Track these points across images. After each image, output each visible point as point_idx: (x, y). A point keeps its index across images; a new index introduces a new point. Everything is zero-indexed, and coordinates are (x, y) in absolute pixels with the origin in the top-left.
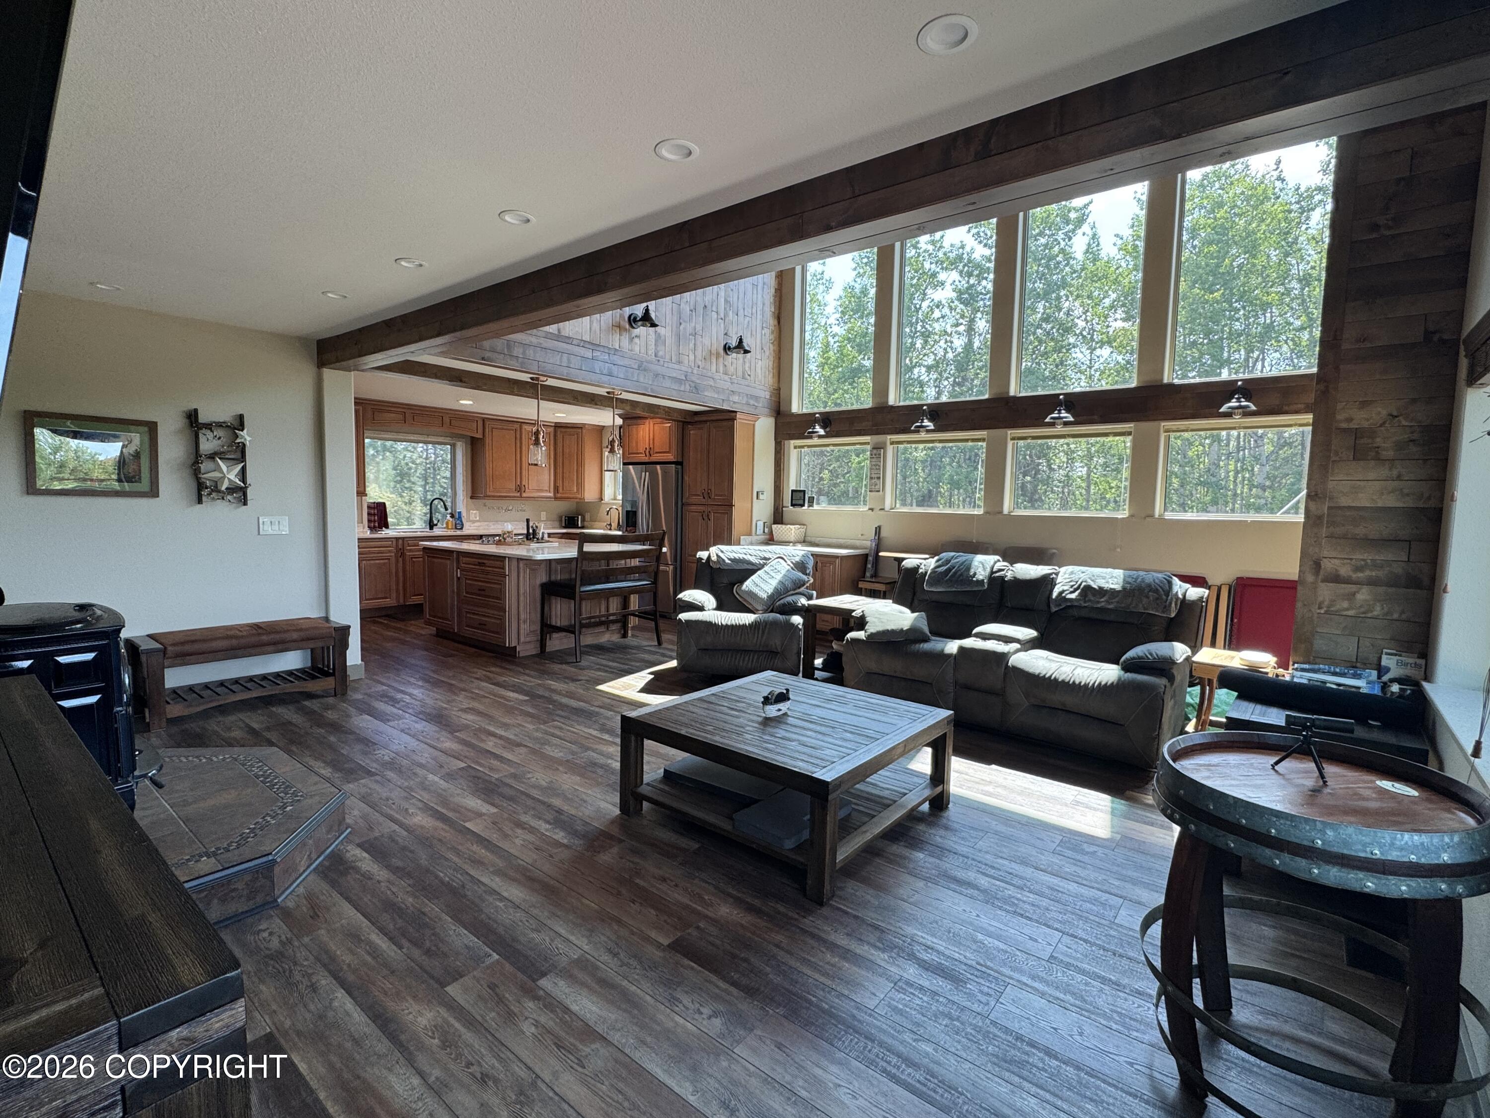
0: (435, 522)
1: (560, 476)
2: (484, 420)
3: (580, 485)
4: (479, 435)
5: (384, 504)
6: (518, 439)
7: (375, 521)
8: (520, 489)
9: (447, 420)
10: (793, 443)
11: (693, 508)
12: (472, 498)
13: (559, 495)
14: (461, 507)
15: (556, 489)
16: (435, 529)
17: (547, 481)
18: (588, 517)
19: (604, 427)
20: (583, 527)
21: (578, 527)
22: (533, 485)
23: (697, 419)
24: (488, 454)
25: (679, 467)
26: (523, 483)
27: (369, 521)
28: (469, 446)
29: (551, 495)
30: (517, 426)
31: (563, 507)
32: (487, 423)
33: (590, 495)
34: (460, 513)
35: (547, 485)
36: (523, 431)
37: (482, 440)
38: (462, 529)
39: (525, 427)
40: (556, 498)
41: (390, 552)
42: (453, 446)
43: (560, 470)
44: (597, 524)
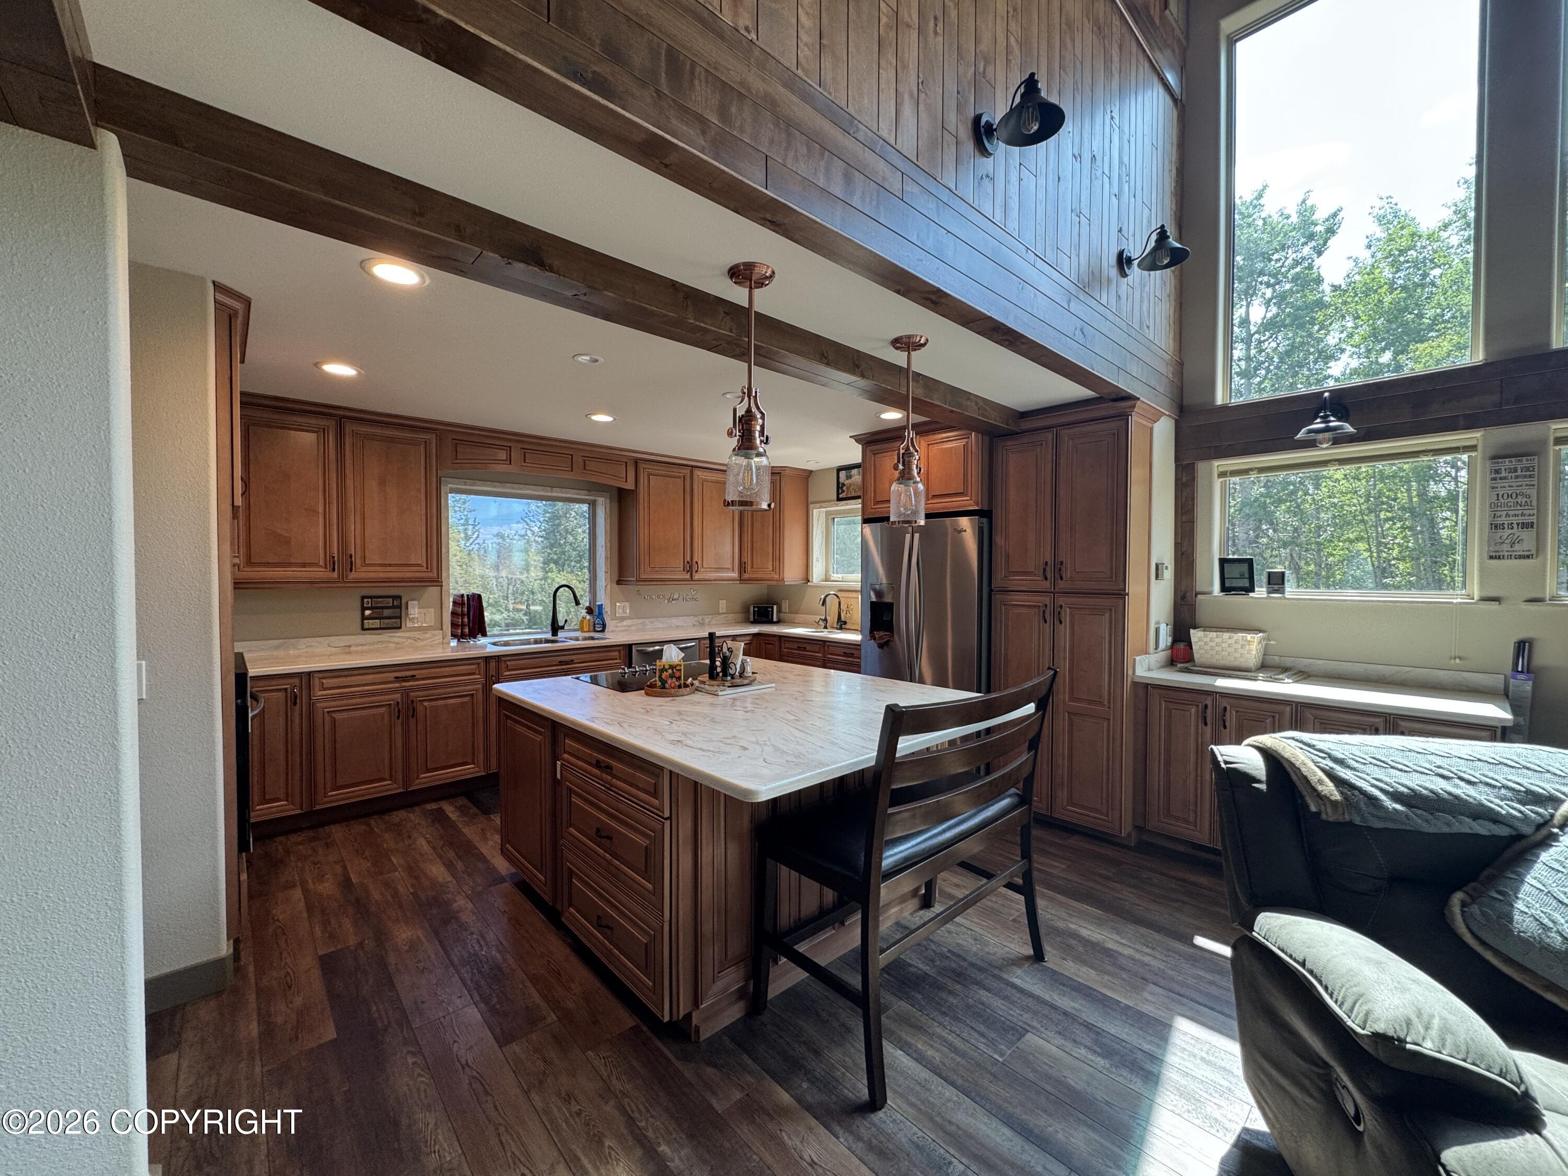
0: (561, 624)
1: (747, 545)
2: (636, 462)
3: (778, 559)
4: (630, 486)
5: (479, 596)
6: (689, 493)
7: (463, 625)
8: (690, 567)
9: (578, 460)
10: (1219, 465)
11: (1017, 599)
12: (619, 582)
13: (746, 576)
14: (602, 599)
15: (742, 568)
16: (561, 634)
17: (730, 554)
18: (785, 605)
19: (811, 472)
20: (779, 622)
21: (771, 622)
22: (709, 560)
23: (1026, 425)
24: (642, 512)
25: (985, 520)
26: (695, 559)
27: (454, 625)
28: (616, 505)
29: (735, 575)
30: (687, 471)
31: (749, 592)
32: (642, 466)
33: (791, 574)
34: (600, 607)
35: (730, 561)
36: (695, 477)
37: (633, 493)
38: (603, 631)
39: (697, 473)
40: (741, 580)
41: (474, 683)
42: (593, 505)
43: (747, 538)
44: (799, 617)
